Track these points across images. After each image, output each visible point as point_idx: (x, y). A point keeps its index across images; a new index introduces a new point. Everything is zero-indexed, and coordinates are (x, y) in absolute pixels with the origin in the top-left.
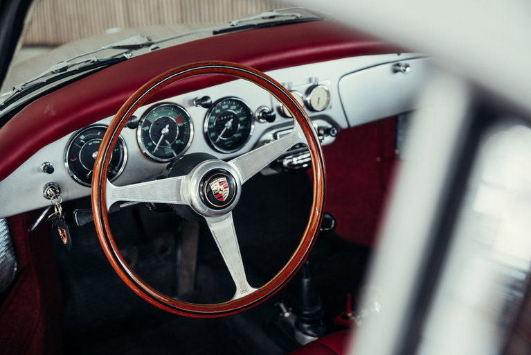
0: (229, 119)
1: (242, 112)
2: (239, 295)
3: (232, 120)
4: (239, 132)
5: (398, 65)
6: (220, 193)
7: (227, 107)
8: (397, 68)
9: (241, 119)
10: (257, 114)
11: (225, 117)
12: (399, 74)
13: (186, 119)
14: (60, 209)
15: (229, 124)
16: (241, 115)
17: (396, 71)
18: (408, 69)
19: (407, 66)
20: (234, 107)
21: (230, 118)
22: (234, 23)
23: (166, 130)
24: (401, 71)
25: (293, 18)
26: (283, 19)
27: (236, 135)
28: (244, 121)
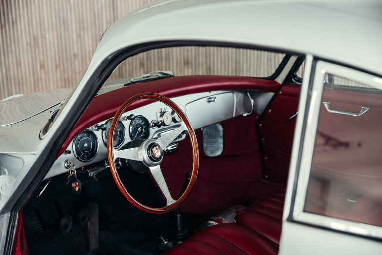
1: (146, 122)
2: (169, 204)
4: (144, 133)
5: (210, 98)
6: (157, 154)
7: (138, 121)
8: (210, 100)
9: (144, 127)
10: (152, 124)
11: (138, 126)
12: (211, 103)
13: (123, 126)
14: (75, 172)
15: (140, 129)
16: (144, 125)
17: (209, 101)
18: (216, 100)
19: (215, 98)
20: (141, 121)
21: (140, 127)
22: (132, 80)
24: (212, 101)
25: (157, 77)
26: (154, 77)
27: (143, 135)
28: (146, 127)
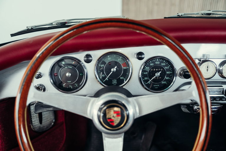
0: (158, 71)
1: (170, 68)
3: (160, 72)
4: (164, 81)
6: (113, 118)
7: (158, 63)
9: (168, 73)
10: (179, 72)
11: (157, 70)
13: (128, 65)
15: (158, 74)
16: (168, 70)
20: (163, 64)
21: (160, 71)
23: (114, 70)
27: (163, 82)
28: (170, 74)
